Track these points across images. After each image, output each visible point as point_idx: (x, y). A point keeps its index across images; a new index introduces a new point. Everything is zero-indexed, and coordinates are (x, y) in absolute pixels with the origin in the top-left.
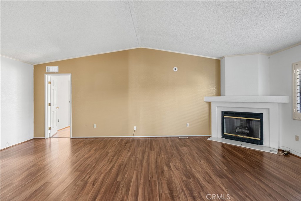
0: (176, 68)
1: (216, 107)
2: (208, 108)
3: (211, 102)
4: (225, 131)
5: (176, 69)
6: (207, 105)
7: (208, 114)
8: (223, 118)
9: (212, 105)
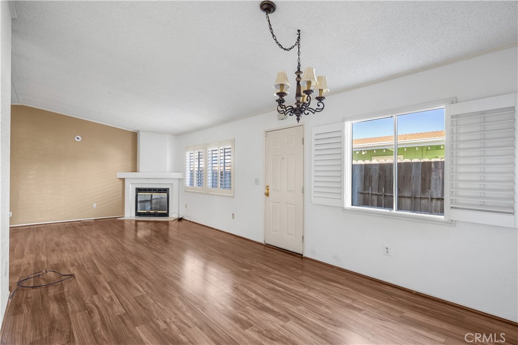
0: (78, 137)
1: (130, 185)
2: (121, 185)
3: (124, 179)
4: (139, 208)
5: (79, 139)
6: (121, 182)
7: (121, 192)
8: (137, 196)
9: (126, 181)
